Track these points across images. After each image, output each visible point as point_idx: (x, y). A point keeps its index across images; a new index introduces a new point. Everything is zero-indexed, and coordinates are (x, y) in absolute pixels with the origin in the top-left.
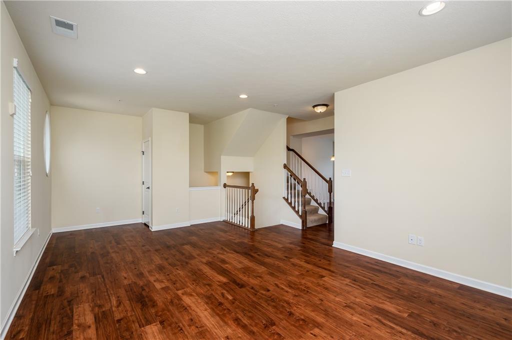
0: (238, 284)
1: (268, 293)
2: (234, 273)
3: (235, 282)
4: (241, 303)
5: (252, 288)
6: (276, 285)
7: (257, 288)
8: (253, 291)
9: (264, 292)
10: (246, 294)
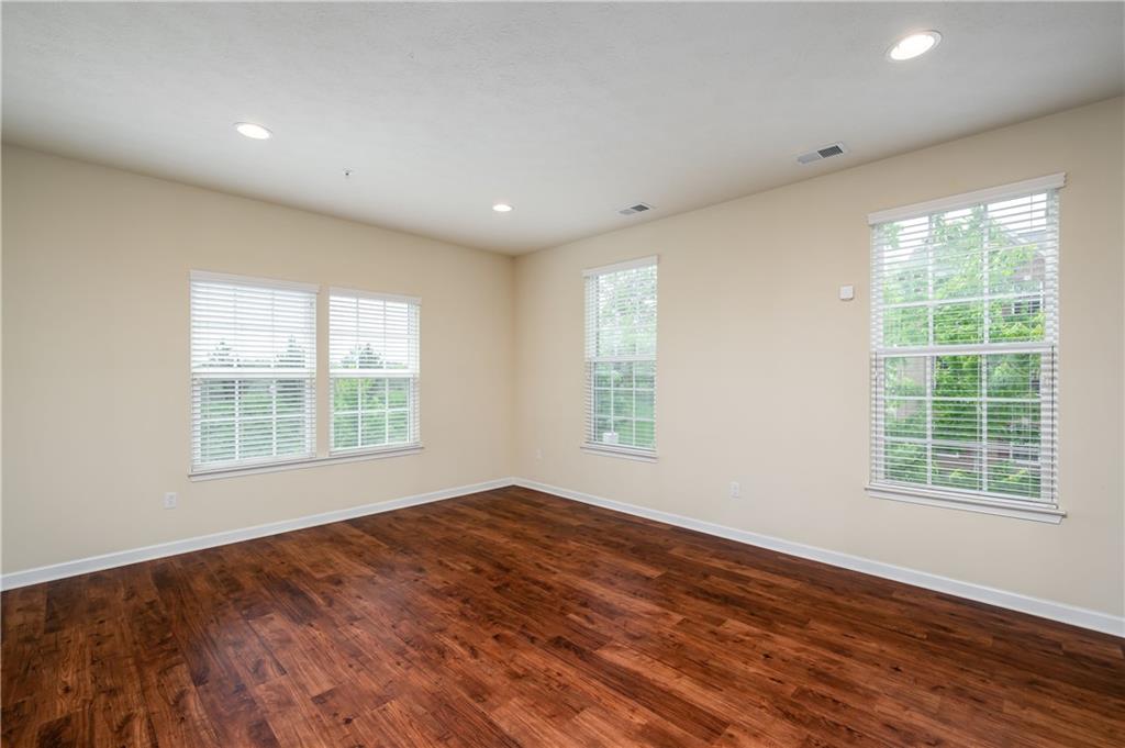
0: (568, 646)
1: (498, 630)
2: (595, 682)
3: (579, 652)
4: (550, 610)
5: (533, 640)
6: (474, 653)
7: (523, 642)
8: (533, 634)
9: (507, 632)
10: (543, 625)
